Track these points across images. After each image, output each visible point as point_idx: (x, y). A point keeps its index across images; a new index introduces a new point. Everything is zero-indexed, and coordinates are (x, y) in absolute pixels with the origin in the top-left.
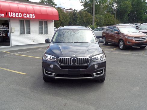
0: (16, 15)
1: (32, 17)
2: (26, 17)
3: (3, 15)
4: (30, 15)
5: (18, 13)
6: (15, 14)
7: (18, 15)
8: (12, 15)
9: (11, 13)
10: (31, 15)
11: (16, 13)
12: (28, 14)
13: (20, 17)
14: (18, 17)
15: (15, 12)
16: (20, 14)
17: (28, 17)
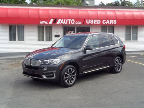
0: (95, 22)
1: (112, 23)
2: (105, 23)
3: (80, 23)
4: (110, 20)
5: (96, 20)
6: (93, 21)
7: (96, 22)
8: (90, 22)
9: (89, 20)
10: (112, 21)
11: (95, 20)
12: (108, 21)
13: (98, 23)
14: (96, 23)
15: (93, 19)
16: (98, 20)
17: (108, 23)
